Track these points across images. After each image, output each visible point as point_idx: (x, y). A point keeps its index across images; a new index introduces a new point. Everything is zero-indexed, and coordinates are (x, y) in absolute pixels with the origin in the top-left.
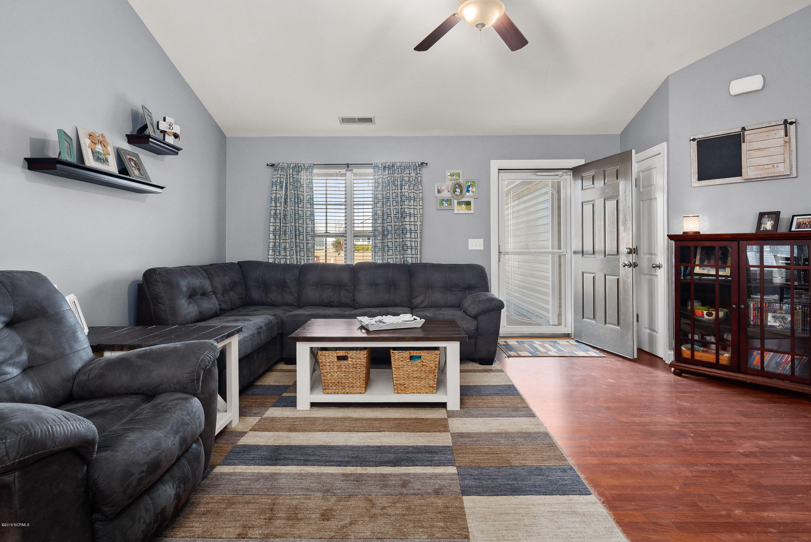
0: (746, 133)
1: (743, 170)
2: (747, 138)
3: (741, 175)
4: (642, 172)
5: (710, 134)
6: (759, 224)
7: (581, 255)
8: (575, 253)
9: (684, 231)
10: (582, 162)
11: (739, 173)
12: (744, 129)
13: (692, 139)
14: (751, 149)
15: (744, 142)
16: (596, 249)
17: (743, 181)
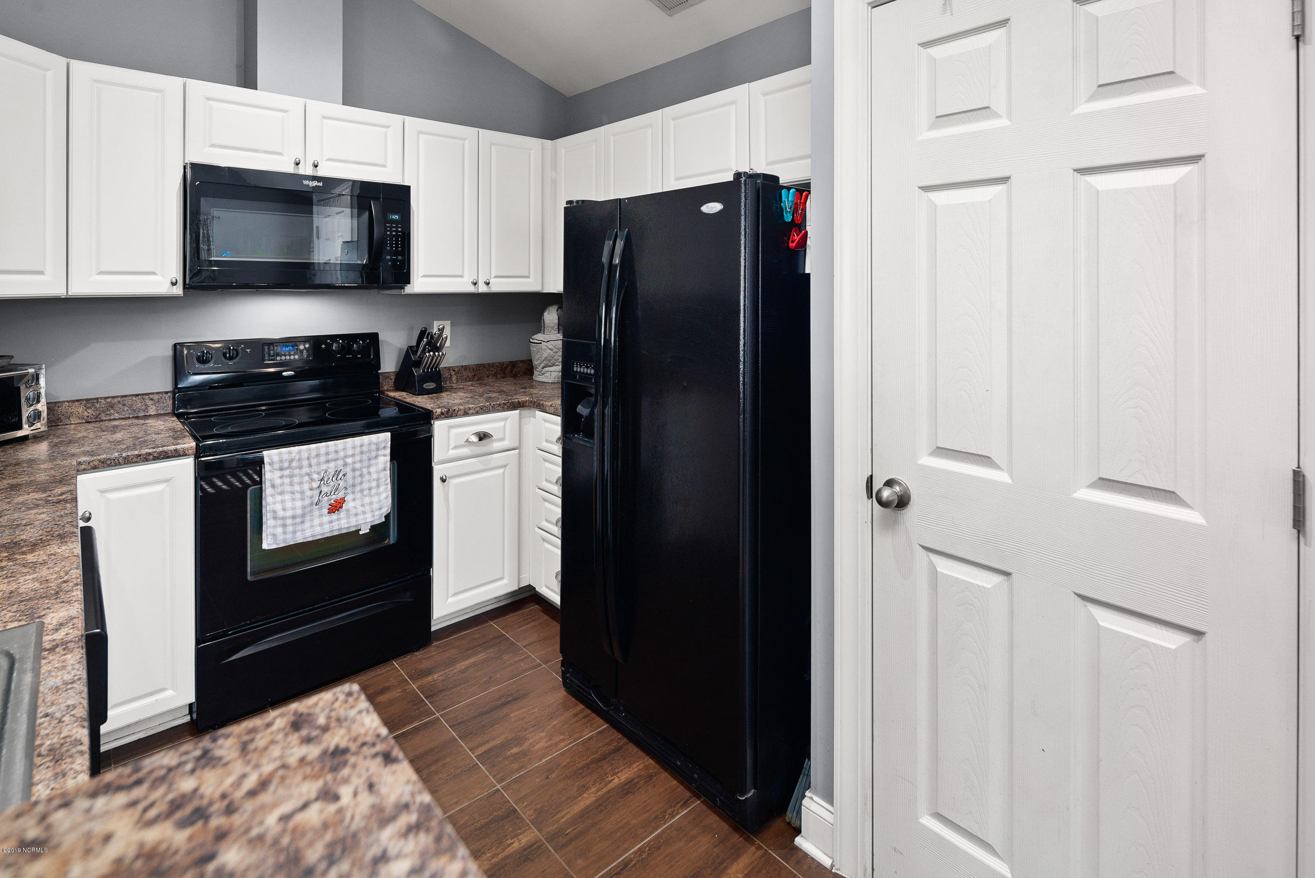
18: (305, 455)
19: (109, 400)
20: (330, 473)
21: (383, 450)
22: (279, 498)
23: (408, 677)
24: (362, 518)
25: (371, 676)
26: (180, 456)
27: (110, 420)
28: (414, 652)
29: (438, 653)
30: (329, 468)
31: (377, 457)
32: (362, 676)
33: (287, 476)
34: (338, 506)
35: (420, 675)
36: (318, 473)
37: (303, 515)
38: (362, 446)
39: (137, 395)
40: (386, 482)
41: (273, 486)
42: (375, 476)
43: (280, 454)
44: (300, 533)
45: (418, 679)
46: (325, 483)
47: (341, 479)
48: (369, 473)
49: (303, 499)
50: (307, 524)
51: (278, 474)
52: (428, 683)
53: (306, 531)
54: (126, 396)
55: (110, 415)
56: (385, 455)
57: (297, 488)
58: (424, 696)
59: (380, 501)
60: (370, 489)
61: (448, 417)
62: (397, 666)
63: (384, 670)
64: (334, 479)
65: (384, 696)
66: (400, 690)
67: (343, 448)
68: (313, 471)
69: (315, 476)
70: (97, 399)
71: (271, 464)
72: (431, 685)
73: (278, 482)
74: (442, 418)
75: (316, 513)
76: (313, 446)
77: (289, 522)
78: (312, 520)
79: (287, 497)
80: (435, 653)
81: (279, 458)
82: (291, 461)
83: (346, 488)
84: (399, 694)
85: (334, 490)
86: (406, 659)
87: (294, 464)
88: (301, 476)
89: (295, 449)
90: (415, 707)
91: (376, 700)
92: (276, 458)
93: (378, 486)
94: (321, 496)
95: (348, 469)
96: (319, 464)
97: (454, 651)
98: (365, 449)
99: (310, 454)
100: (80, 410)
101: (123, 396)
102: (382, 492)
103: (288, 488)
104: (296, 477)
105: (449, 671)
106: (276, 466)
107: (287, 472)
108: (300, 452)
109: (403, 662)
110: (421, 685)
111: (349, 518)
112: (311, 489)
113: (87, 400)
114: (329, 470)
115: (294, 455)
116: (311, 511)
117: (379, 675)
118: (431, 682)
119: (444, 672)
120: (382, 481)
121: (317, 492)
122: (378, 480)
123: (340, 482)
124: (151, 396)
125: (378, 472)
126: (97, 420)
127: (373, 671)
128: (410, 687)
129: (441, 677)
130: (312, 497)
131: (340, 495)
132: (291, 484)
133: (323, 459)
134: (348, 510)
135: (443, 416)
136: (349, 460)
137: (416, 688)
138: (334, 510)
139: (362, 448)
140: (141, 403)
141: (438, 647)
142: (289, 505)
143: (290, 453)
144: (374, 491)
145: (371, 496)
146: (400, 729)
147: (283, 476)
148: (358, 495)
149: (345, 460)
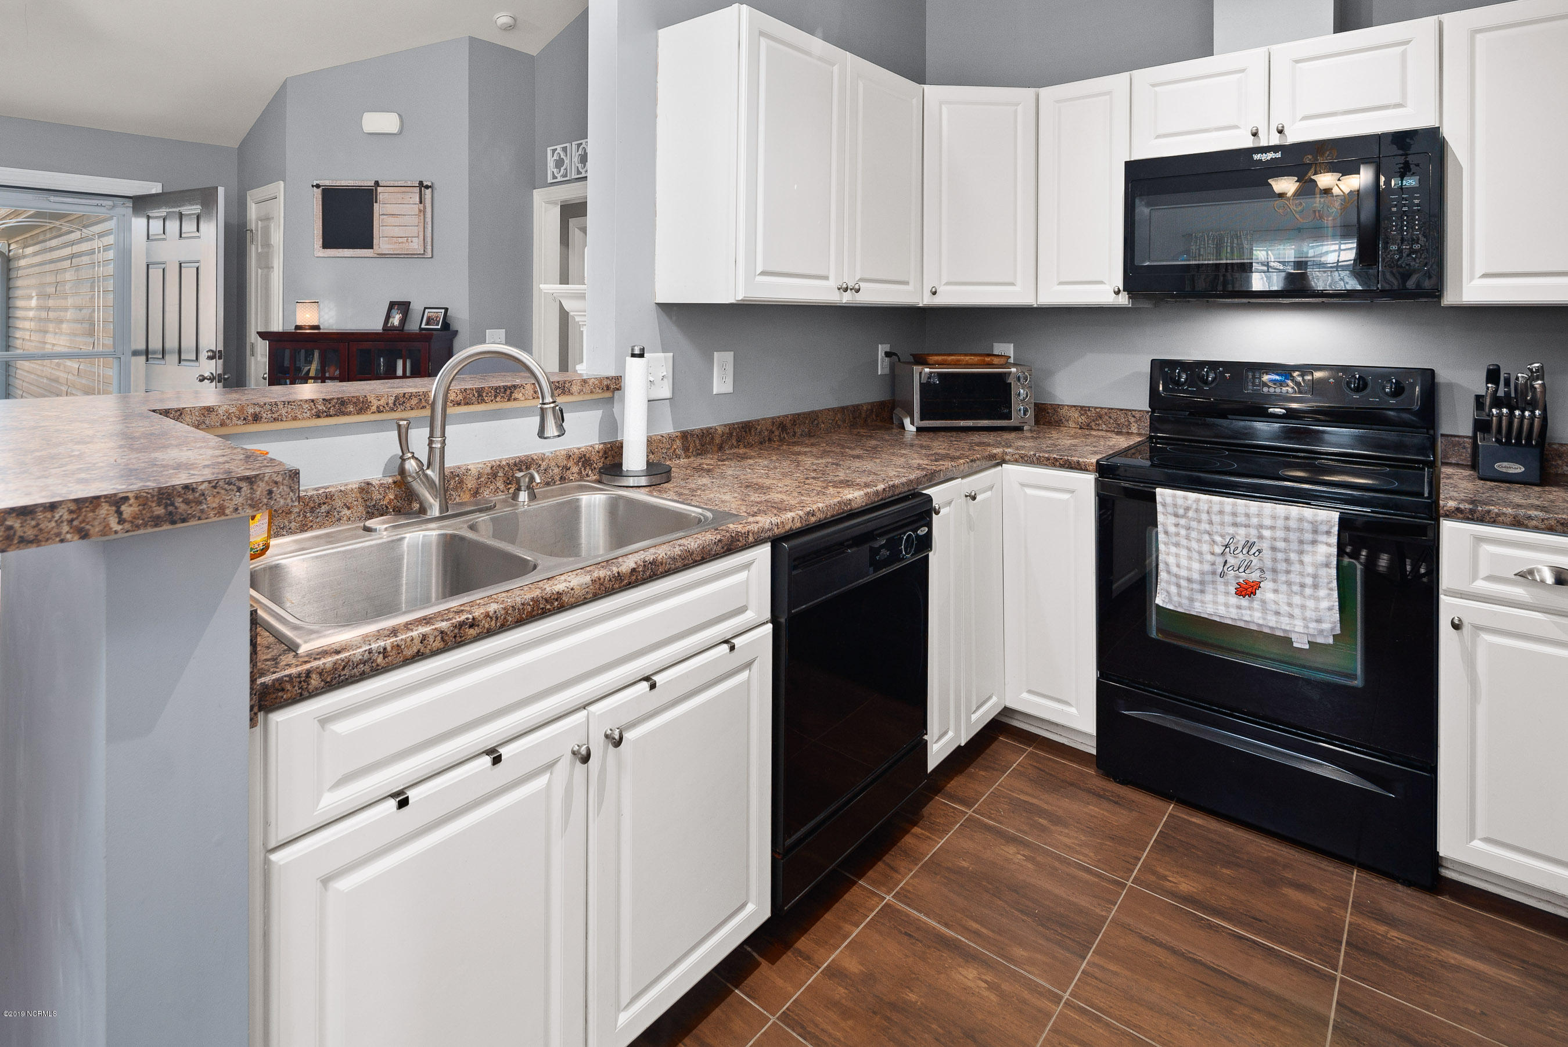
0: (379, 189)
1: (374, 241)
2: (380, 197)
3: (372, 247)
4: (261, 220)
5: (338, 182)
6: (388, 317)
7: (143, 358)
8: (136, 353)
9: (298, 324)
10: (156, 188)
11: (369, 245)
12: (377, 184)
13: (315, 184)
14: (385, 213)
15: (376, 202)
16: (168, 346)
17: (376, 256)
18: (1204, 507)
19: (1098, 410)
20: (1239, 541)
21: (1325, 536)
22: (1173, 549)
23: (1353, 901)
24: (1288, 622)
25: (1307, 861)
26: (1081, 469)
27: (1098, 430)
28: (1398, 882)
29: (1434, 913)
30: (1237, 534)
31: (1314, 542)
32: (1298, 852)
33: (1183, 527)
34: (1250, 590)
35: (1372, 913)
36: (1222, 536)
37: (1202, 583)
38: (1287, 518)
39: (1122, 410)
40: (1330, 586)
41: (1166, 533)
42: (1310, 570)
43: (1174, 496)
44: (1200, 604)
45: (1364, 914)
46: (1232, 552)
47: (1254, 554)
48: (1301, 562)
49: (1201, 562)
50: (1208, 597)
51: (1172, 520)
52: (1371, 931)
53: (1207, 605)
54: (1112, 409)
55: (1099, 425)
56: (1328, 545)
57: (1194, 545)
58: (1347, 938)
59: (1317, 609)
60: (1303, 586)
61: (1473, 520)
62: (1354, 878)
63: (1331, 869)
64: (1245, 551)
65: (1296, 893)
66: (1325, 905)
67: (1257, 513)
68: (1215, 530)
69: (1218, 539)
70: (1089, 407)
71: (1164, 505)
72: (1374, 937)
73: (1172, 529)
74: (1458, 519)
75: (1221, 588)
76: (1216, 499)
77: (1184, 583)
78: (1215, 595)
79: (1183, 552)
80: (1430, 909)
81: (1173, 500)
82: (1187, 509)
83: (1262, 570)
84: (1316, 907)
85: (1244, 566)
86: (1376, 881)
87: (1191, 514)
88: (1200, 532)
89: (1192, 496)
90: (1320, 939)
91: (1284, 889)
92: (1169, 500)
93: (1315, 586)
94: (1226, 567)
95: (1265, 545)
96: (1222, 524)
97: (1465, 932)
98: (1293, 524)
99: (1210, 507)
100: (1076, 416)
101: (1109, 409)
102: (1323, 598)
103: (1184, 542)
104: (1193, 531)
105: (1422, 946)
106: (1170, 510)
107: (1183, 521)
108: (1198, 501)
109: (1370, 880)
110: (1359, 925)
111: (1266, 613)
112: (1213, 554)
113: (1082, 407)
114: (1237, 537)
115: (1190, 502)
116: (1214, 582)
117: (1319, 868)
118: (1379, 934)
119: (1412, 939)
120: (1323, 581)
121: (1220, 560)
122: (1315, 576)
123: (1252, 557)
124: (1133, 413)
125: (1316, 566)
126: (1089, 427)
127: (1316, 858)
128: (1342, 912)
129: (1400, 942)
130: (1213, 564)
131: (1255, 576)
132: (1188, 538)
133: (1228, 519)
134: (1263, 602)
135: (1459, 515)
136: (1267, 533)
137: (1347, 922)
138: (1243, 593)
139: (1287, 521)
140: (1125, 418)
141: (1443, 905)
142: (1184, 562)
143: (1185, 498)
144: (1308, 591)
145: (1304, 597)
146: (1272, 941)
147: (1178, 524)
148: (1284, 588)
149: (1260, 530)
